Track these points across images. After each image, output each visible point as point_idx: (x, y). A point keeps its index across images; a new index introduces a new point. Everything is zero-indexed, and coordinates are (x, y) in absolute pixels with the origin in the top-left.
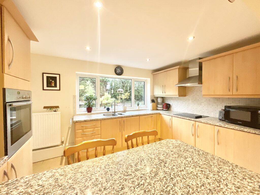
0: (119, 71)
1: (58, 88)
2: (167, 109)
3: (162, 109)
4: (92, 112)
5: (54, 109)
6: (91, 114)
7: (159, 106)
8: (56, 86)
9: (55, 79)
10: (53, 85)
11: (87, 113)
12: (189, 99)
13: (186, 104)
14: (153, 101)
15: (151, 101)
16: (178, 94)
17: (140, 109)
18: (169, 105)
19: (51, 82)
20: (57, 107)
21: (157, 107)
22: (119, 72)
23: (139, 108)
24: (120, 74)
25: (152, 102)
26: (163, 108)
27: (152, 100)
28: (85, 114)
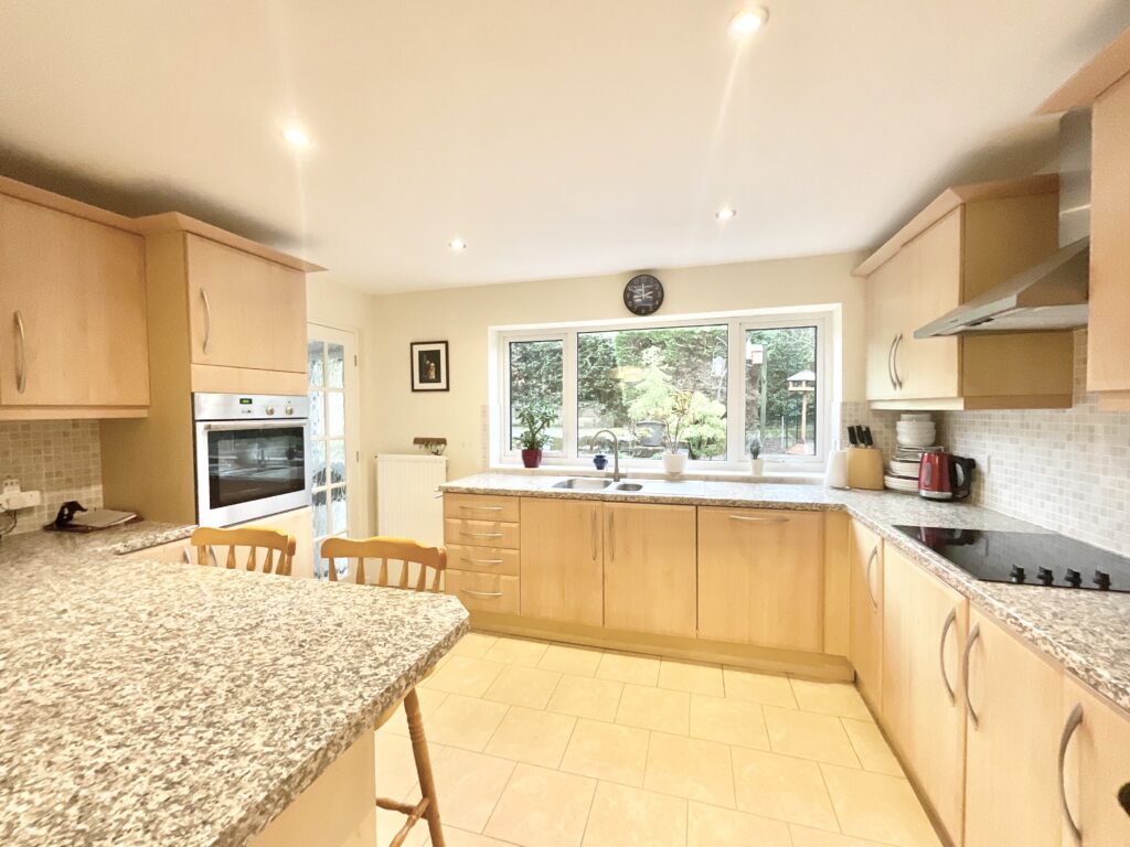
0: (641, 295)
1: (443, 385)
2: (948, 494)
3: (916, 490)
4: (541, 467)
5: (434, 448)
6: (533, 474)
7: (897, 467)
8: (438, 380)
9: (435, 356)
10: (433, 376)
11: (521, 466)
12: (1092, 429)
13: (1068, 465)
14: (859, 436)
15: (847, 435)
16: (954, 392)
17: (766, 474)
18: (970, 465)
19: (429, 366)
20: (443, 441)
21: (887, 471)
22: (647, 301)
23: (757, 469)
24: (647, 308)
25: (853, 440)
26: (919, 487)
27: (851, 430)
28: (515, 472)
